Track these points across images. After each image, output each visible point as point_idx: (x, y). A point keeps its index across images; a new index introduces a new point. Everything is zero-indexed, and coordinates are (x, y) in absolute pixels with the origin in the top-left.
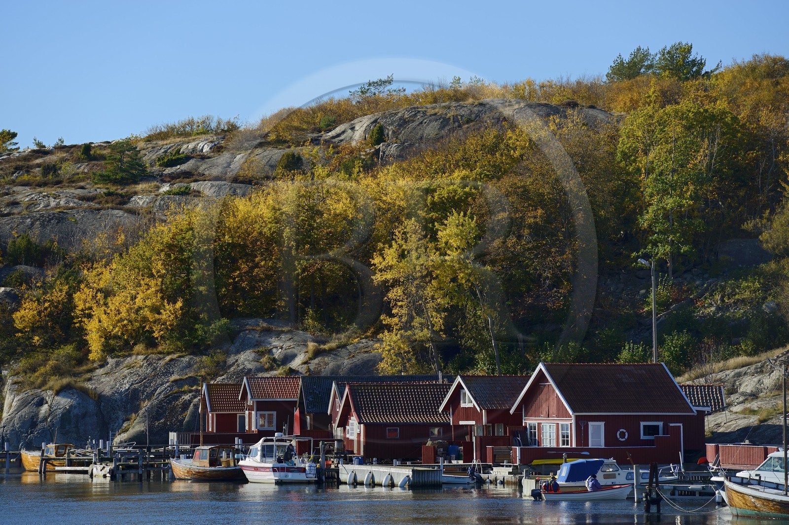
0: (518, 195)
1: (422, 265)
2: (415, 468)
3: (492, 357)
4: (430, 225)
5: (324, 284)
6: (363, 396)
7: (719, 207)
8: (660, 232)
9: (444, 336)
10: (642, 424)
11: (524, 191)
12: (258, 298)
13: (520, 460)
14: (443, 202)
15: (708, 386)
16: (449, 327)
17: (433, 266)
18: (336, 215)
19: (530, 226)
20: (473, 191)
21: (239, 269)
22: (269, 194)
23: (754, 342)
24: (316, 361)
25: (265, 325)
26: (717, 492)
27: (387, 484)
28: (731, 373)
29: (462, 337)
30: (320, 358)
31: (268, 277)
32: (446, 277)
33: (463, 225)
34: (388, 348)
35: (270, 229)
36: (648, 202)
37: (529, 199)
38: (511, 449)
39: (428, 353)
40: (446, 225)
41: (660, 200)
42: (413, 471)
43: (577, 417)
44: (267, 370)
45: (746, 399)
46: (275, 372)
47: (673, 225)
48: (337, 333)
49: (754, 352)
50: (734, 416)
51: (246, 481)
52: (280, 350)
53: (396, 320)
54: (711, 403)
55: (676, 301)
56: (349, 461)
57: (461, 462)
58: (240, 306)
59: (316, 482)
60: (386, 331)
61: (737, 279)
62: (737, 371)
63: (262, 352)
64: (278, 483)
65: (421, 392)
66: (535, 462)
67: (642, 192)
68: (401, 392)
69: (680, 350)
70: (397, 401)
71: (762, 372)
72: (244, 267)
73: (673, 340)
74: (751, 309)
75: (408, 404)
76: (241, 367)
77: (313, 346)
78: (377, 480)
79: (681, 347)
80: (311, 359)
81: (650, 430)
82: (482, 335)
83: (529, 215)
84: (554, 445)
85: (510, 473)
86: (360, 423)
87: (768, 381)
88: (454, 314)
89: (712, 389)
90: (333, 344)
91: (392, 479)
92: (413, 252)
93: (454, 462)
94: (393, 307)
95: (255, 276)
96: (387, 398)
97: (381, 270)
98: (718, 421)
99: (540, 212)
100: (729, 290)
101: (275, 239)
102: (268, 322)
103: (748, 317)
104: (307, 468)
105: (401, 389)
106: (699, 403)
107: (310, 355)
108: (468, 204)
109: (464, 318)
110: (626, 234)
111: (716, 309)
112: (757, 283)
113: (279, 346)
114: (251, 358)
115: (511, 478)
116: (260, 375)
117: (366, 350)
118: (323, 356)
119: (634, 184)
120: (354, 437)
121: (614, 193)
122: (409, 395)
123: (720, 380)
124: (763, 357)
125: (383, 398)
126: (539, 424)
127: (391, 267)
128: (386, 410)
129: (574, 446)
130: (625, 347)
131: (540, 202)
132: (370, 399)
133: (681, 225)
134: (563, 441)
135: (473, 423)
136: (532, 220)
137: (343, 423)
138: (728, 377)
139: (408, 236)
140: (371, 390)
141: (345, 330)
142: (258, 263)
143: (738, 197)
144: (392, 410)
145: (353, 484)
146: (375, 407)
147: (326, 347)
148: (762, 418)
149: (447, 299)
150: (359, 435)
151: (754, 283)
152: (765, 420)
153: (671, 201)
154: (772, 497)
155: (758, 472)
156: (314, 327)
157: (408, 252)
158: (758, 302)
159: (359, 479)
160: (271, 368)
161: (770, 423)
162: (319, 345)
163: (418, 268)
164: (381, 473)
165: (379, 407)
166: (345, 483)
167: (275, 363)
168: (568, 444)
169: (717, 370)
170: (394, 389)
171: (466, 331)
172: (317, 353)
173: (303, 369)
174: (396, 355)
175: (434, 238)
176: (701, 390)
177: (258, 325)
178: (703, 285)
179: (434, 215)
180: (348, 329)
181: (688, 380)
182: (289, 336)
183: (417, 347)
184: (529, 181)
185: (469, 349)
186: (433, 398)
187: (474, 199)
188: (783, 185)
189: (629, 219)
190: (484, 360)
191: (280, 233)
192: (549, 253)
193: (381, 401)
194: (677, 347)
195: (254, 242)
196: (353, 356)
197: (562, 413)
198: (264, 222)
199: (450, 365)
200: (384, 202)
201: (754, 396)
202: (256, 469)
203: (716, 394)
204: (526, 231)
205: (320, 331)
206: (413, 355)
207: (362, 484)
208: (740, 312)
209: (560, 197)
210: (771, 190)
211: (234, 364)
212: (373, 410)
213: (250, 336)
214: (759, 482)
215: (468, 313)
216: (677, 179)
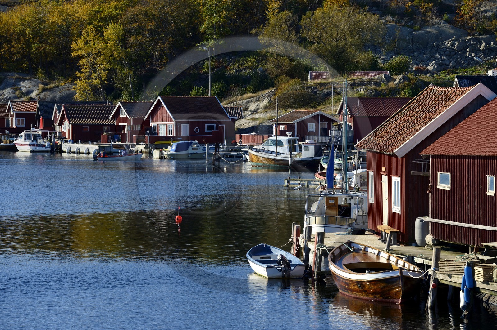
0: (143, 15)
1: (96, 48)
2: (100, 145)
3: (130, 93)
4: (100, 29)
5: (46, 57)
6: (71, 111)
7: (237, 22)
8: (210, 34)
9: (107, 83)
10: (206, 125)
11: (146, 13)
12: (13, 62)
13: (149, 142)
14: (106, 18)
15: (235, 107)
16: (109, 78)
17: (102, 49)
18: (52, 23)
19: (148, 30)
20: (120, 12)
21: (4, 48)
22: (17, 11)
23: (254, 87)
24: (43, 94)
25: (17, 76)
26: (244, 156)
27: (86, 152)
28: (245, 101)
29: (115, 83)
30: (45, 92)
31: (18, 52)
32: (108, 54)
33: (116, 29)
34: (80, 88)
35: (19, 29)
36: (204, 19)
37: (148, 17)
38: (145, 137)
39: (99, 91)
40: (108, 29)
41: (209, 19)
42: (99, 146)
43: (176, 121)
44: (19, 98)
45: (253, 113)
46: (23, 99)
47: (216, 30)
48: (53, 81)
49: (254, 92)
50: (247, 121)
51: (17, 150)
52: (25, 88)
53: (83, 74)
54: (237, 115)
55: (217, 67)
56: (67, 142)
57: (120, 143)
58: (5, 66)
59: (50, 152)
60: (78, 80)
61: (245, 57)
62: (247, 100)
63: (16, 89)
64: (32, 152)
65: (99, 109)
66: (156, 143)
67: (201, 14)
68: (90, 109)
69: (219, 91)
70: (88, 114)
71: (259, 101)
72: (7, 47)
73: (216, 85)
74: (252, 71)
75: (93, 115)
76: (6, 96)
77: (42, 86)
78: (81, 151)
79: (220, 89)
80: (41, 93)
81: (210, 128)
82: (125, 82)
83: (148, 24)
84: (165, 135)
85: (144, 148)
86: (70, 124)
87: (262, 105)
88: (112, 72)
89: (237, 109)
90: (52, 85)
91: (88, 150)
92: (92, 42)
93: (117, 143)
94: (82, 68)
95: (12, 52)
96: (82, 112)
97: (76, 50)
98: (240, 124)
99: (153, 23)
100: (241, 62)
101: (22, 34)
102: (19, 75)
103: (250, 75)
104: (46, 145)
105: (89, 108)
106: (231, 115)
107: (40, 91)
108: (118, 19)
109: (116, 74)
110: (193, 34)
111: (236, 71)
112: (254, 59)
113: (25, 85)
114: (10, 92)
115: (145, 150)
116: (15, 100)
117: (68, 89)
118: (46, 91)
119: (197, 10)
120: (67, 131)
121: (187, 15)
122: (93, 111)
123: (240, 104)
124: (260, 93)
125: (81, 112)
126: (158, 125)
127: (80, 49)
128: (82, 118)
129: (174, 135)
130: (194, 88)
131: (153, 18)
132: (74, 112)
133: (219, 31)
134: (169, 133)
135: (126, 124)
136: (150, 27)
137: (61, 124)
138: (243, 103)
139: (89, 33)
140: (75, 108)
141: (57, 79)
142: (13, 45)
143: (245, 18)
144: (85, 118)
145: (69, 152)
146: (77, 116)
147: (48, 87)
148: (260, 122)
149: (108, 65)
150: (69, 130)
151: (253, 59)
152: (262, 123)
153: (215, 19)
154: (270, 157)
155: (263, 146)
156: (42, 77)
157: (89, 42)
158: (255, 68)
159: (72, 150)
160: (21, 97)
161: (264, 124)
162: (45, 86)
163: (94, 49)
164: (83, 147)
165: (79, 116)
166: (65, 152)
167: (23, 95)
168: (171, 134)
169: (238, 100)
170: (86, 108)
171: (117, 80)
172: (44, 90)
173: (37, 98)
174: (83, 92)
175: (102, 35)
176: (232, 109)
177: (14, 76)
178: (230, 59)
179: (101, 24)
180: (59, 79)
181: (225, 104)
182: (30, 81)
183: (93, 88)
184: (148, 8)
185: (119, 89)
186: (105, 112)
187: (121, 16)
188: (267, 12)
189: (195, 28)
190: (126, 94)
191: (24, 31)
192: (157, 43)
193: (80, 114)
194: (218, 89)
195: (11, 35)
196: (62, 92)
197: (169, 119)
198: (16, 25)
199: (109, 97)
200: (76, 17)
201: (255, 112)
202: (22, 145)
203: (239, 111)
204: (147, 32)
205: (45, 79)
206: (91, 92)
207: (74, 152)
208: (247, 72)
209: (163, 16)
210: (261, 15)
211: (2, 94)
212: (76, 118)
213: (10, 81)
214: (264, 151)
215: (118, 72)
216: (218, 9)
